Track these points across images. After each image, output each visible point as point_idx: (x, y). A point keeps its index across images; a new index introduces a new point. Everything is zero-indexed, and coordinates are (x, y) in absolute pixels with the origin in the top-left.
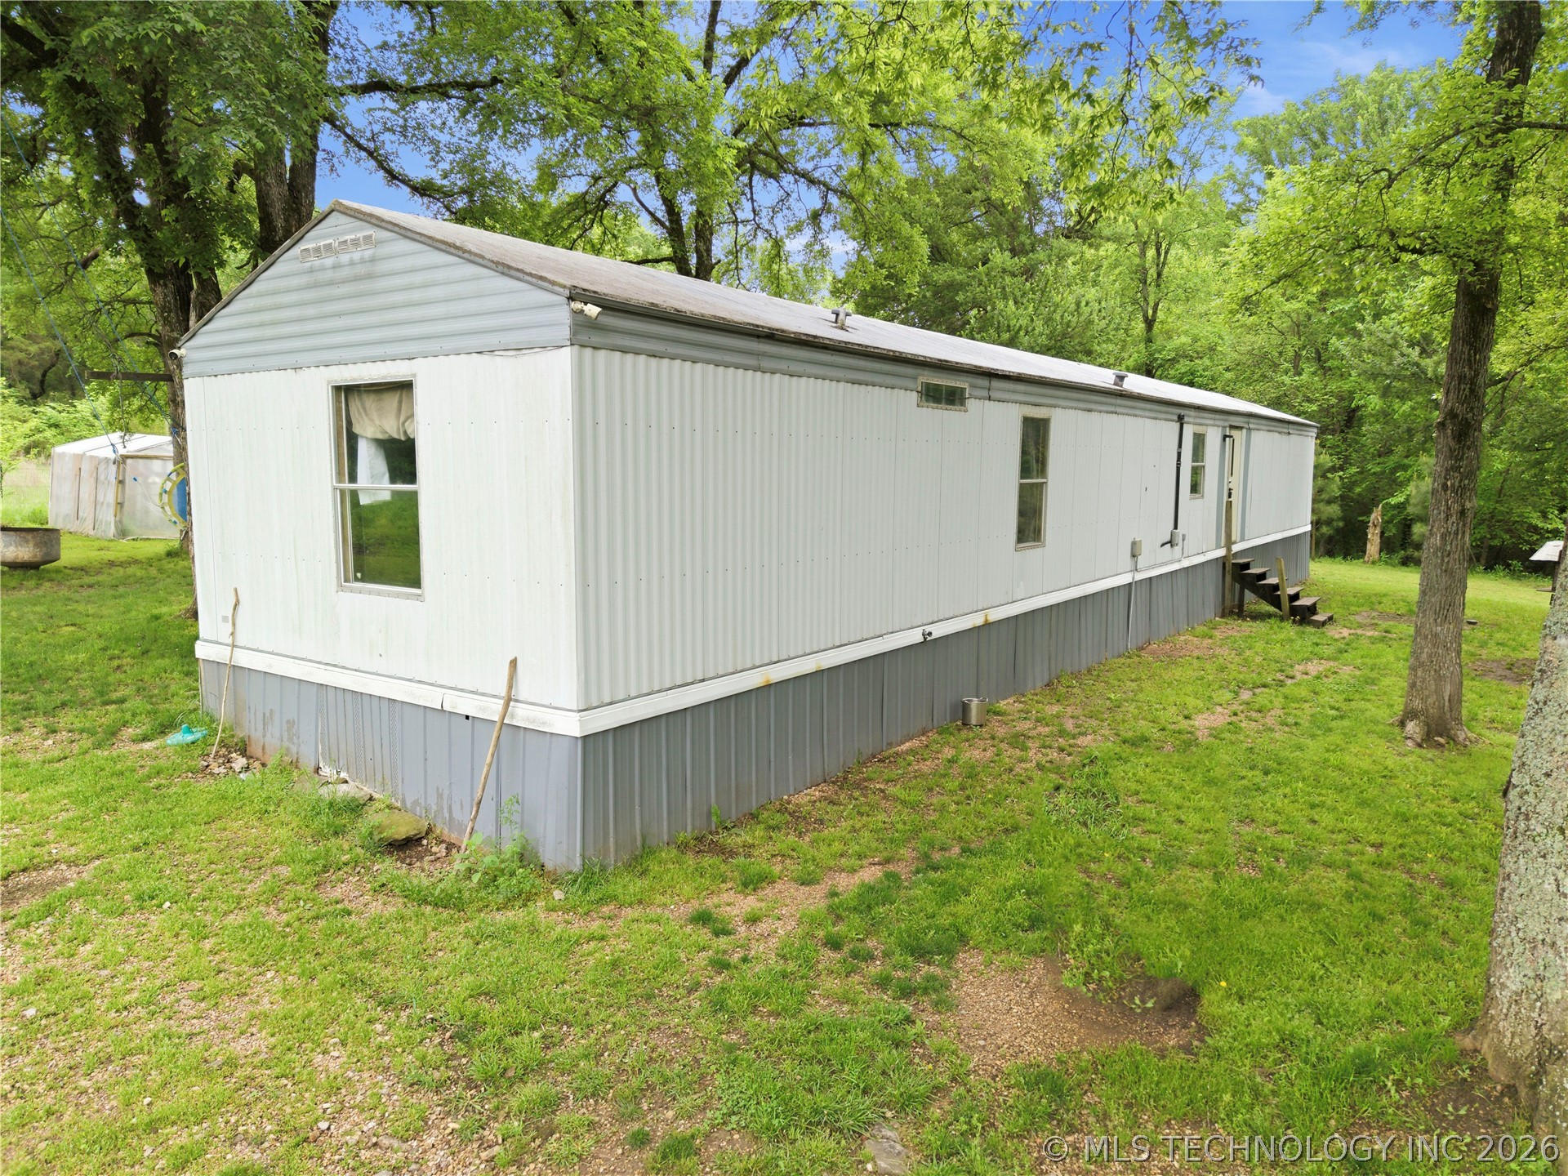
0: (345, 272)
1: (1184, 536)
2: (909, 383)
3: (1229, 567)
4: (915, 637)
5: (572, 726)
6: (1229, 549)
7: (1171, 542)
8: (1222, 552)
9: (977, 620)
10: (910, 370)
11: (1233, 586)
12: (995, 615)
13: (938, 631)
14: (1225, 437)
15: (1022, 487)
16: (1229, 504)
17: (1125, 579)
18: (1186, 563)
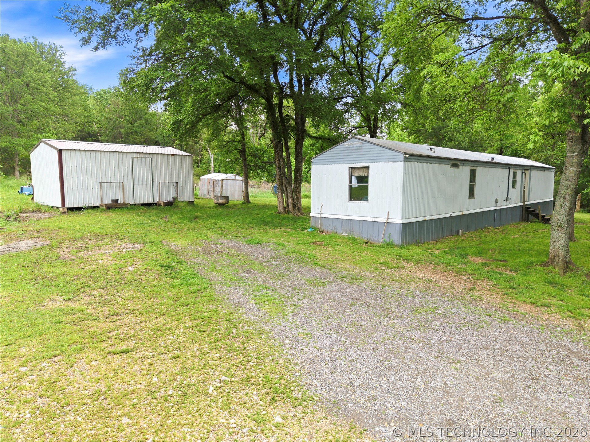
0: (355, 148)
1: (510, 199)
2: (449, 163)
3: (524, 208)
4: (449, 215)
5: (401, 222)
6: (524, 203)
7: (507, 200)
8: (522, 204)
9: (460, 213)
10: (449, 161)
11: (525, 213)
12: (465, 213)
13: (454, 215)
14: (523, 172)
15: (470, 185)
16: (524, 191)
17: (494, 208)
18: (511, 206)
